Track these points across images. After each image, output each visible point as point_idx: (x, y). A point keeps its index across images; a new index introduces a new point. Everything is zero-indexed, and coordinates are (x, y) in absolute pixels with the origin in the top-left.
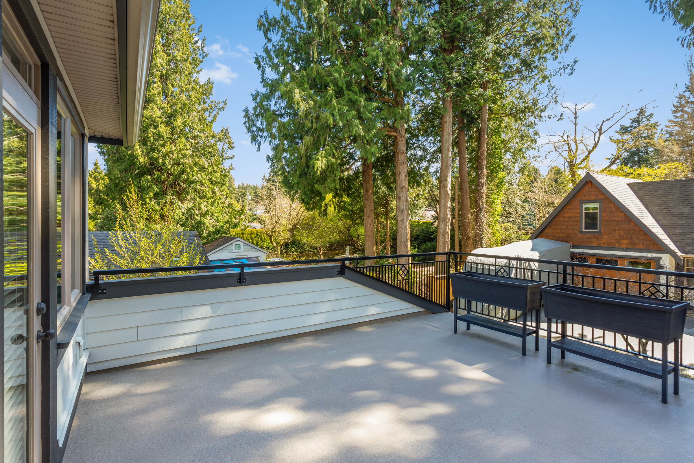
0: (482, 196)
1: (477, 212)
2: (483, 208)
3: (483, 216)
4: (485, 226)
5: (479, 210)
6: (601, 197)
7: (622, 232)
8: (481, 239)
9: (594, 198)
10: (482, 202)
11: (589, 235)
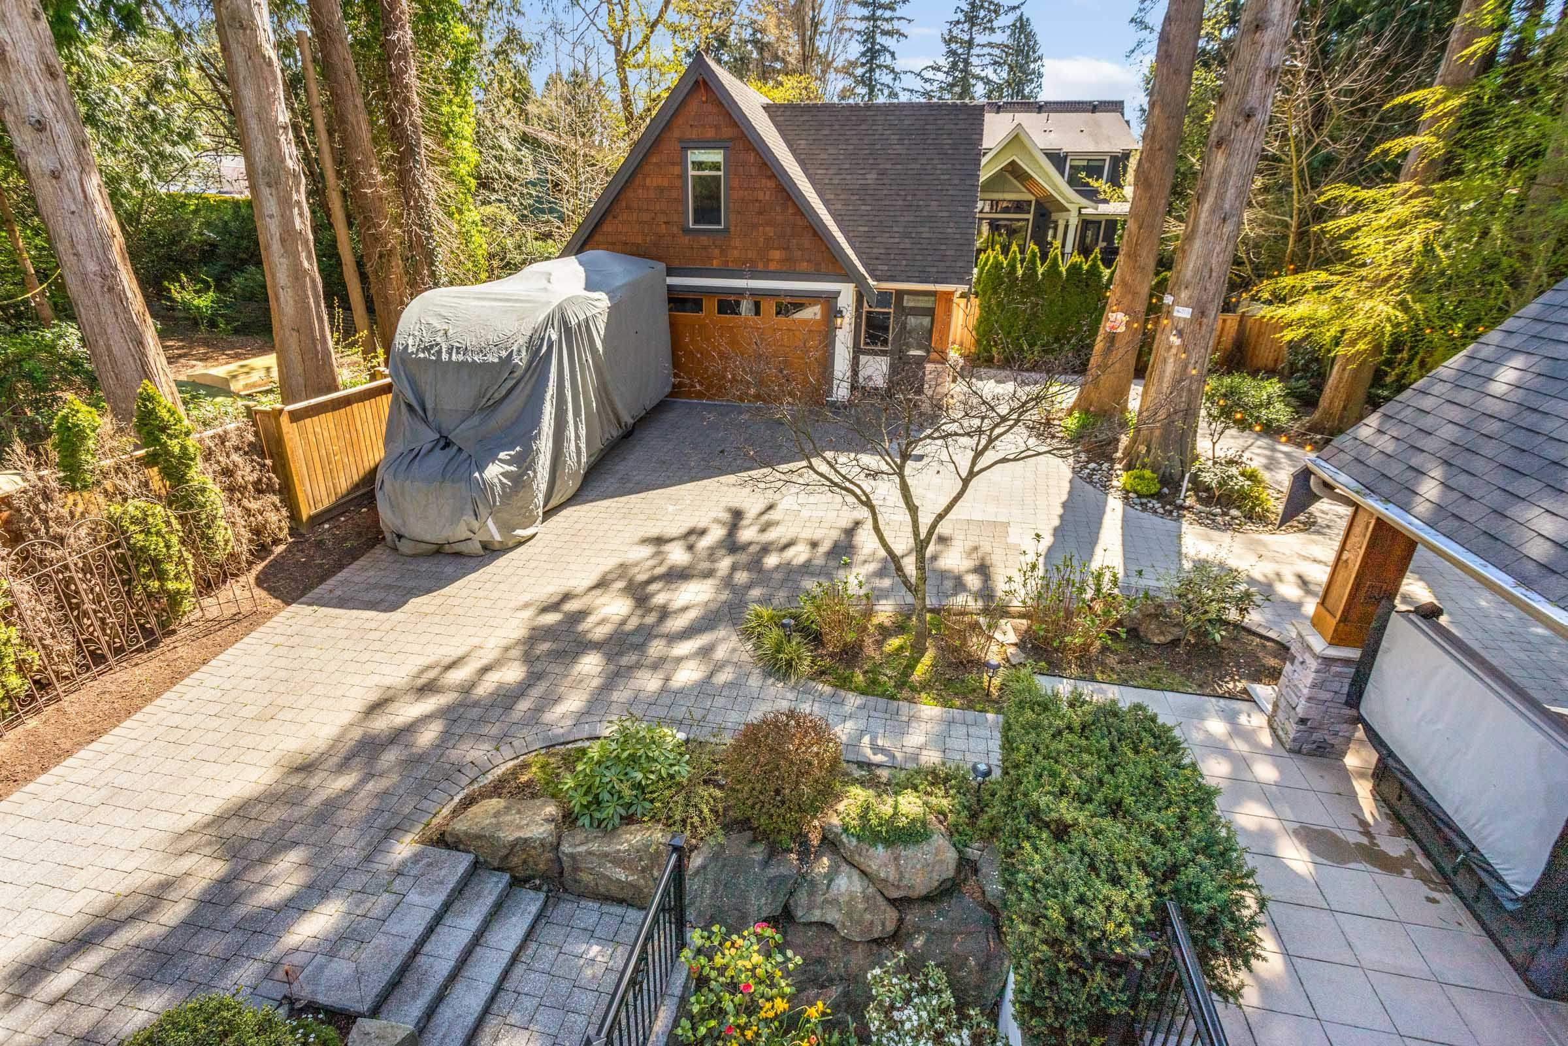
0: (407, 101)
1: (402, 159)
2: (418, 145)
3: (423, 175)
4: (436, 212)
5: (406, 154)
6: (727, 132)
7: (770, 231)
8: (430, 257)
9: (710, 133)
10: (413, 124)
11: (704, 240)
